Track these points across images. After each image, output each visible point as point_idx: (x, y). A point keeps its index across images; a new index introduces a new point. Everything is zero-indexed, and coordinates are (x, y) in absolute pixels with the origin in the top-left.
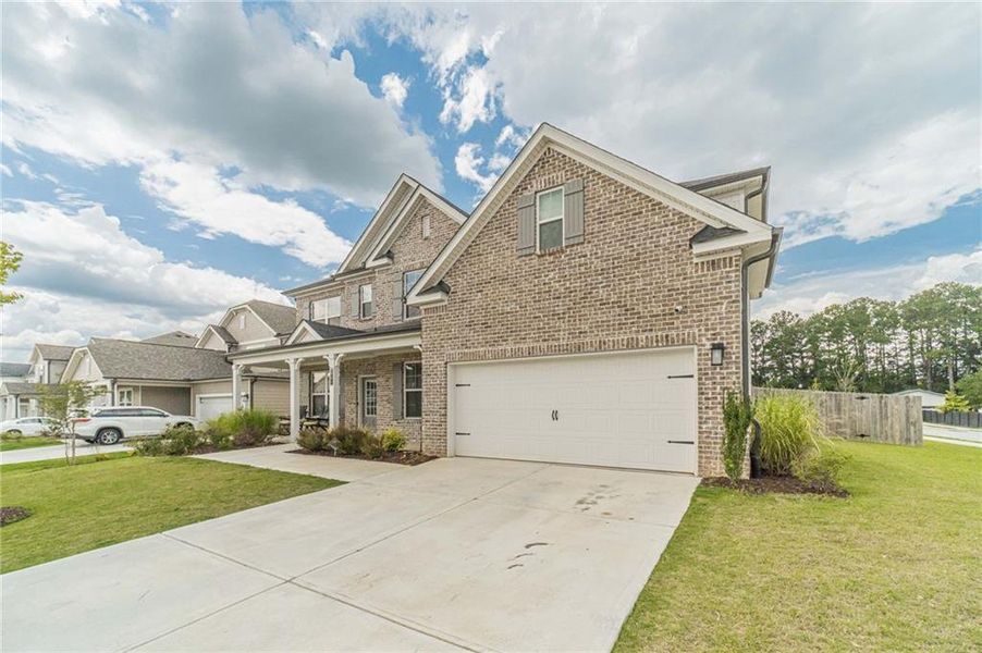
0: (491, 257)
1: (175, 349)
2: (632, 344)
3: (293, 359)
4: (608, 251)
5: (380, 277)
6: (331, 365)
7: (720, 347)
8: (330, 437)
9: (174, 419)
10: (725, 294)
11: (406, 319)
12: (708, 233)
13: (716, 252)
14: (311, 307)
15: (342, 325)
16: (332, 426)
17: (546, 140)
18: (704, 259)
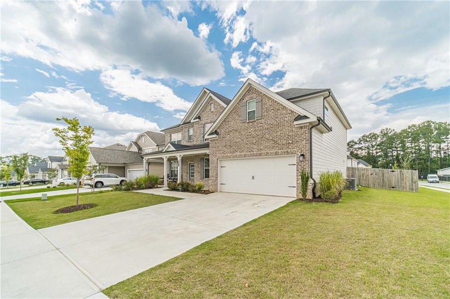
0: (232, 123)
1: (119, 151)
2: (276, 154)
3: (165, 157)
4: (269, 122)
5: (196, 126)
6: (178, 159)
7: (303, 155)
8: (179, 185)
9: (121, 179)
10: (304, 138)
11: (205, 142)
12: (299, 117)
13: (302, 124)
14: (171, 136)
15: (182, 144)
16: (178, 182)
17: (249, 84)
18: (298, 126)
